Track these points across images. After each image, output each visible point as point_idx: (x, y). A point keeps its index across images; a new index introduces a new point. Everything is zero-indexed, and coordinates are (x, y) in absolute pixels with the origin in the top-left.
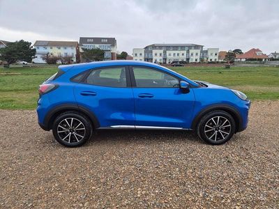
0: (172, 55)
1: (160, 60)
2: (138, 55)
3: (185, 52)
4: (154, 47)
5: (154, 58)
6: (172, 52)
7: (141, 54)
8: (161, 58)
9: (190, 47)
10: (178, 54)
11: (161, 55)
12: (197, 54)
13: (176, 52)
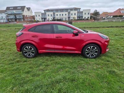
0: (59, 15)
1: (51, 19)
2: (38, 16)
3: (67, 13)
4: (48, 11)
5: (48, 18)
6: (59, 13)
7: (39, 15)
8: (52, 17)
9: (71, 9)
10: (63, 15)
11: (51, 15)
12: (75, 14)
13: (61, 13)
